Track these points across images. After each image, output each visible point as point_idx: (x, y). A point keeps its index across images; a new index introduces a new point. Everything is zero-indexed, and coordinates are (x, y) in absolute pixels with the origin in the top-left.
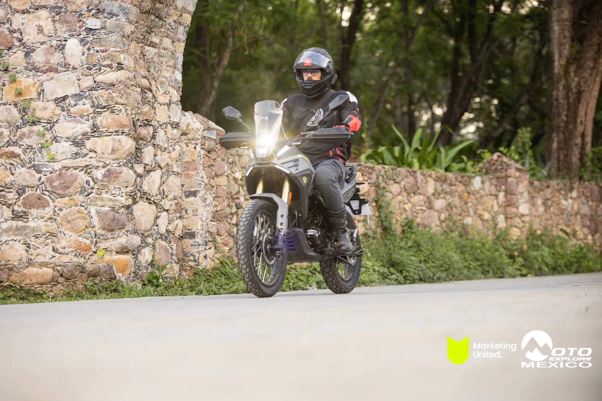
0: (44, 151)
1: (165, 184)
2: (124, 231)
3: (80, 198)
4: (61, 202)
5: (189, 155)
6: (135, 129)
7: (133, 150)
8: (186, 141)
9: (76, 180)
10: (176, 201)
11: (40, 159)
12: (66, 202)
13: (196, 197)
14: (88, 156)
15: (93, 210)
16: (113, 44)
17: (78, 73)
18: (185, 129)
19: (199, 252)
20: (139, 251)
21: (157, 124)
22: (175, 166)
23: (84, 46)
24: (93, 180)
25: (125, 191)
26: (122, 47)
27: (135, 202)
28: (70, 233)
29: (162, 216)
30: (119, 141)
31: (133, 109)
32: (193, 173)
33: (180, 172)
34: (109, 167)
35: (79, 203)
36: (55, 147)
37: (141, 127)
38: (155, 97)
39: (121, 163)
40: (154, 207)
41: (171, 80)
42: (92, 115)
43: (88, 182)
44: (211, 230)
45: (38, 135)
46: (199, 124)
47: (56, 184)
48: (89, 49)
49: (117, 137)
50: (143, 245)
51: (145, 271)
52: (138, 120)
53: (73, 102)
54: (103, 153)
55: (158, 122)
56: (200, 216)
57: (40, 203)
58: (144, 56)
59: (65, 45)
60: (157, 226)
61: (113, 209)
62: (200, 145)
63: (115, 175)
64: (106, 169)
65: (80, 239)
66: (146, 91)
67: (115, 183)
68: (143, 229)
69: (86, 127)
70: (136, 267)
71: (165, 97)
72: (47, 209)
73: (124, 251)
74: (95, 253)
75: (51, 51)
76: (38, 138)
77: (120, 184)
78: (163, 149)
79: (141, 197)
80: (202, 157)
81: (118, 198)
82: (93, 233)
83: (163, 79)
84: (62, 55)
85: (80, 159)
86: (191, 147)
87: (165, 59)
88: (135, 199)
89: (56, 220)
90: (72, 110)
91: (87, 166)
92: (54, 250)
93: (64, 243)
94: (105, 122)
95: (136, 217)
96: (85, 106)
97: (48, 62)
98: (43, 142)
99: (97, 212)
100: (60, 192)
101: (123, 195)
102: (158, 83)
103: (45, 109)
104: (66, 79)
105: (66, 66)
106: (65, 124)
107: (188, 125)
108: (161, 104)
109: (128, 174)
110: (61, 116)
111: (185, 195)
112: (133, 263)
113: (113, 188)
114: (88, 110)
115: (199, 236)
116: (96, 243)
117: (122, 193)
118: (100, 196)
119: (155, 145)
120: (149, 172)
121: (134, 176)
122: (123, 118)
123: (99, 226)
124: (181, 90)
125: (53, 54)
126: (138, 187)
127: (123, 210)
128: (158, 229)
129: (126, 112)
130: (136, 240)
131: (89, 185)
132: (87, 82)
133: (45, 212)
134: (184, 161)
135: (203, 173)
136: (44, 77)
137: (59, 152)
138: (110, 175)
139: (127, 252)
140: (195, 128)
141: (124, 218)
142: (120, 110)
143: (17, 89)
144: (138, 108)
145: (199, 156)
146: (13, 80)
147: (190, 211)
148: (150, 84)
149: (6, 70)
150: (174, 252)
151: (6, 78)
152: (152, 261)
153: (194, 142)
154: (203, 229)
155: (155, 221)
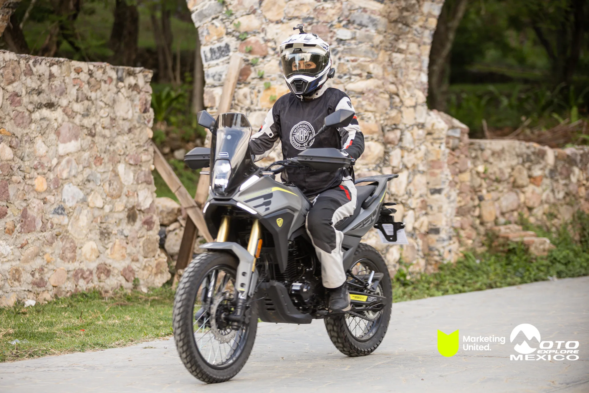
1: (412, 184)
5: (434, 153)
6: (384, 133)
7: (381, 154)
8: (432, 140)
10: (422, 199)
13: (440, 194)
16: (363, 54)
18: (430, 129)
19: (444, 247)
20: (388, 251)
21: (404, 127)
22: (421, 166)
26: (371, 57)
29: (409, 214)
30: (369, 147)
31: (381, 115)
32: (438, 171)
33: (425, 170)
37: (389, 132)
38: (402, 101)
39: (371, 168)
40: (401, 206)
41: (417, 83)
44: (455, 225)
46: (443, 123)
48: (339, 59)
51: (393, 269)
52: (386, 125)
56: (445, 213)
58: (392, 62)
62: (444, 144)
66: (394, 96)
71: (411, 100)
78: (409, 150)
79: (389, 199)
80: (447, 155)
83: (411, 83)
86: (436, 146)
87: (411, 64)
102: (405, 87)
107: (433, 125)
108: (407, 107)
111: (431, 193)
115: (444, 232)
119: (402, 147)
124: (426, 91)
129: (375, 119)
134: (430, 159)
135: (447, 171)
140: (440, 128)
142: (369, 118)
143: (271, 96)
144: (387, 114)
145: (444, 155)
146: (268, 87)
147: (435, 208)
148: (398, 89)
149: (261, 78)
150: (420, 248)
151: (261, 85)
152: (400, 259)
153: (438, 141)
154: (447, 225)
155: (402, 220)
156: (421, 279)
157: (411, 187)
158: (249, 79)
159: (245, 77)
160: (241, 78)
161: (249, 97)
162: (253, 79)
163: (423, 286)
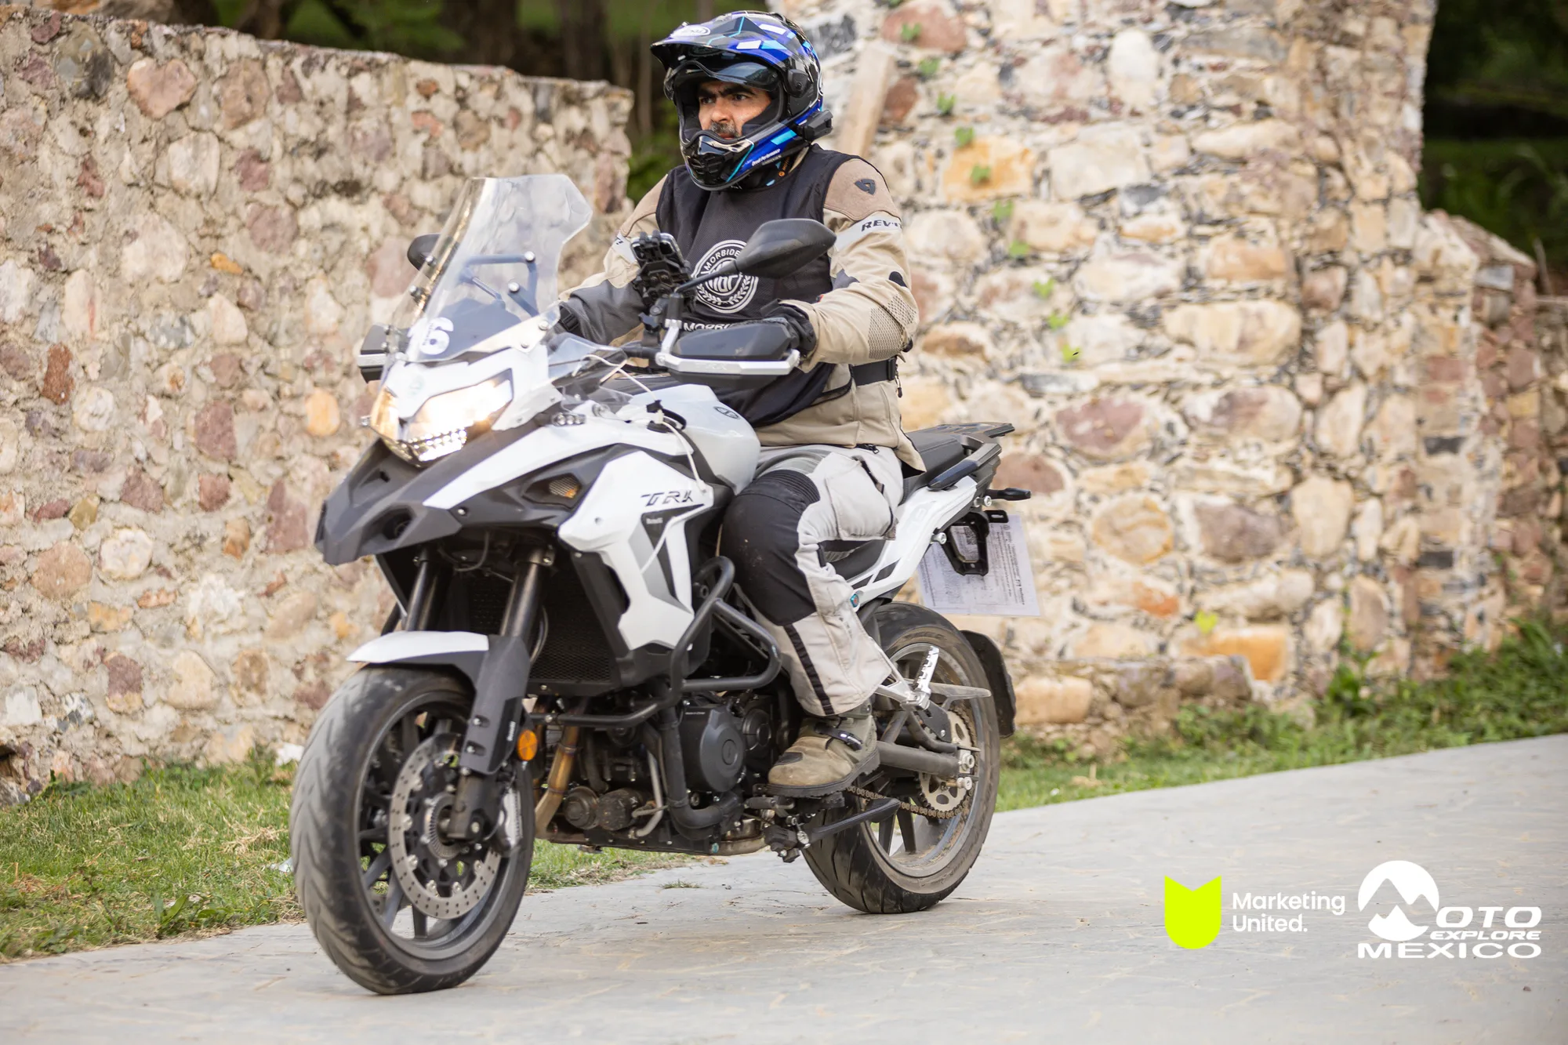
0: (1050, 339)
1: (1375, 423)
2: (1270, 562)
3: (1149, 469)
4: (1096, 477)
5: (1439, 336)
6: (1301, 279)
7: (1294, 337)
8: (1432, 299)
9: (1136, 419)
10: (1403, 466)
11: (1040, 360)
12: (1111, 478)
13: (1456, 454)
14: (1172, 356)
15: (1184, 503)
16: (1245, 49)
17: (1147, 125)
18: (1428, 265)
19: (1463, 607)
20: (1308, 614)
21: (1356, 260)
22: (1400, 371)
23: (1163, 51)
24: (1186, 420)
25: (1273, 452)
26: (1269, 56)
27: (1298, 478)
28: (1122, 565)
29: (1365, 511)
30: (1259, 316)
31: (1294, 225)
32: (1450, 388)
33: (1413, 384)
34: (1230, 387)
35: (1146, 483)
36: (1079, 329)
37: (1315, 273)
38: (1351, 186)
39: (1264, 377)
40: (1345, 488)
41: (1393, 134)
42: (1184, 244)
43: (1170, 428)
44: (1496, 543)
45: (1035, 294)
46: (1466, 249)
47: (1083, 428)
48: (1176, 62)
49: (1253, 306)
50: (1318, 596)
51: (1323, 668)
52: (1308, 253)
53: (1130, 207)
56: (1467, 507)
57: (1040, 479)
58: (1324, 74)
59: (1110, 49)
60: (1353, 539)
61: (1240, 502)
62: (1468, 309)
63: (1246, 409)
64: (1222, 392)
65: (1150, 582)
66: (1329, 170)
67: (1246, 432)
68: (1318, 553)
69: (1167, 275)
70: (1302, 658)
71: (1376, 182)
72: (1056, 496)
73: (1269, 615)
74: (1191, 618)
75: (1071, 64)
76: (1034, 301)
77: (1259, 434)
78: (1370, 326)
79: (1314, 466)
80: (1474, 342)
81: (1255, 472)
82: (1183, 565)
83: (1375, 134)
84: (1101, 76)
85: (1151, 362)
86: (1445, 314)
87: (1377, 77)
88: (1299, 472)
89: (1081, 526)
90: (1129, 227)
91: (1169, 382)
92: (1076, 607)
93: (1103, 591)
94: (1218, 262)
95: (1300, 521)
96: (1166, 217)
97: (1060, 95)
98: (1047, 311)
99: (1199, 511)
100: (1095, 451)
101: (1267, 463)
102: (1361, 145)
103: (1053, 222)
104: (1111, 141)
105: (1114, 106)
106: (1110, 266)
107: (1437, 254)
108: (1366, 204)
109: (1281, 405)
110: (1099, 243)
111: (1428, 449)
112: (1292, 648)
113: (1240, 444)
114: (1172, 231)
115: (1463, 562)
116: (1193, 591)
117: (1266, 458)
118: (1204, 465)
119: (1350, 317)
120: (1331, 393)
121: (1297, 409)
122: (1270, 251)
123: (1201, 547)
124: (1418, 156)
125: (1075, 73)
126: (1306, 438)
127: (1267, 505)
128: (1356, 548)
129: (1277, 235)
130: (1301, 583)
131: (1174, 434)
132: (1172, 152)
133: (1054, 504)
134: (1426, 353)
135: (1475, 388)
136: (1048, 135)
137: (1093, 342)
138: (1233, 409)
139: (1277, 619)
140: (1455, 264)
142: (1262, 233)
143: (976, 168)
144: (1310, 220)
145: (1466, 340)
146: (966, 143)
147: (1440, 494)
148: (1340, 150)
149: (947, 115)
150: (1398, 607)
151: (946, 135)
152: (1343, 637)
153: (1451, 302)
154: (1473, 543)
155: (1349, 527)
156: (1400, 696)
157: (1373, 432)
158: (911, 119)
159: (899, 113)
160: (887, 114)
161: (909, 170)
162: (923, 117)
163: (1408, 718)
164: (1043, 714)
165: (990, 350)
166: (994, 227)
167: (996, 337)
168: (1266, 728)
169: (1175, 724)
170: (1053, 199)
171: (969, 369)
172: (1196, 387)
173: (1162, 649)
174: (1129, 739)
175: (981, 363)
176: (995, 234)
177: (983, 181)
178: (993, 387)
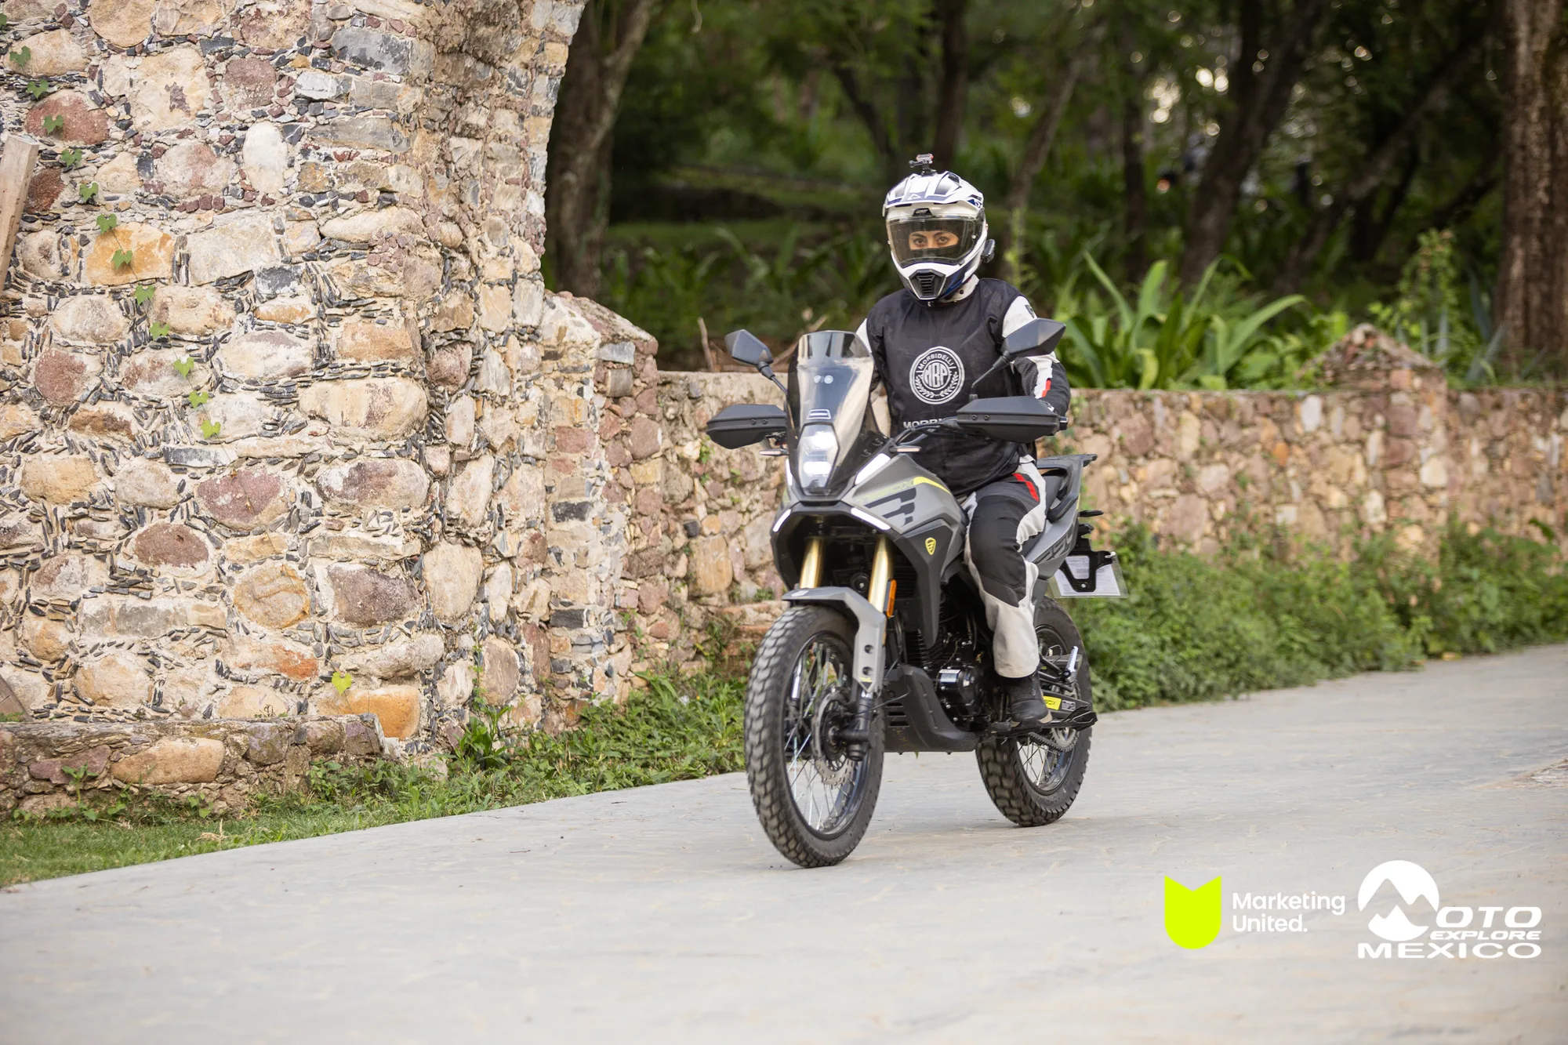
0: (192, 416)
1: (504, 491)
2: (401, 624)
3: (286, 538)
4: (236, 548)
5: (565, 409)
6: (427, 356)
7: (422, 411)
8: (557, 374)
9: (274, 491)
10: (533, 531)
11: (182, 436)
12: (250, 548)
13: (583, 519)
14: (306, 431)
15: (320, 569)
16: (369, 139)
17: (279, 212)
18: (554, 342)
19: (592, 663)
20: (440, 673)
21: (482, 338)
22: (529, 441)
23: (293, 142)
24: (320, 492)
25: (403, 520)
26: (392, 147)
27: (428, 546)
28: (262, 629)
29: (496, 575)
30: (387, 392)
31: (420, 307)
32: (576, 457)
33: (541, 453)
34: (360, 459)
35: (285, 551)
36: (218, 404)
37: (441, 351)
38: (476, 269)
39: (393, 450)
40: (476, 553)
41: (517, 219)
42: (315, 324)
43: (306, 498)
44: (622, 602)
45: (176, 373)
46: (589, 327)
47: (223, 500)
48: (305, 152)
49: (380, 383)
50: (449, 656)
51: (456, 723)
52: (434, 332)
53: (265, 291)
54: (345, 424)
55: (485, 331)
56: (594, 569)
57: (184, 550)
58: (447, 163)
59: (243, 140)
60: (484, 601)
61: (372, 568)
62: (592, 383)
63: (375, 480)
64: (353, 464)
65: (289, 645)
66: (454, 254)
67: (376, 501)
68: (448, 614)
69: (300, 354)
70: (434, 715)
71: (502, 265)
72: (200, 565)
73: (401, 674)
74: (328, 680)
75: (206, 155)
76: (175, 380)
77: (389, 504)
78: (498, 400)
79: (444, 533)
80: (598, 414)
81: (386, 539)
82: (320, 629)
83: (498, 219)
84: (235, 166)
85: (286, 437)
86: (571, 388)
87: (500, 166)
88: (429, 538)
89: (224, 593)
90: (264, 309)
91: (303, 455)
92: (219, 671)
93: (245, 655)
94: (348, 341)
95: (431, 585)
96: (298, 300)
97: (198, 183)
98: (188, 390)
99: (332, 576)
100: (235, 522)
101: (397, 531)
102: (485, 230)
103: (193, 305)
104: (246, 228)
105: (247, 194)
106: (245, 345)
107: (562, 332)
108: (491, 285)
109: (410, 476)
110: (236, 324)
111: (556, 515)
112: (424, 705)
113: (371, 513)
114: (304, 311)
115: (592, 621)
116: (330, 654)
117: (396, 526)
118: (338, 534)
119: (477, 392)
120: (462, 464)
121: (426, 479)
122: (398, 332)
123: (336, 612)
124: (542, 240)
125: (210, 163)
126: (435, 506)
127: (397, 570)
128: (488, 610)
129: (403, 315)
130: (433, 644)
131: (309, 505)
132: (303, 238)
133: (197, 573)
134: (553, 425)
135: (600, 457)
136: (188, 222)
137: (232, 418)
138: (361, 478)
139: (409, 678)
140: (579, 341)
141: (400, 591)
142: (388, 313)
143: (118, 254)
144: (435, 301)
145: (591, 412)
146: (109, 231)
147: (568, 557)
148: (465, 236)
149: (90, 203)
150: (529, 666)
151: (89, 223)
152: (473, 694)
153: (576, 376)
154: (601, 603)
155: (480, 589)
156: (533, 747)
157: (503, 499)
158: (55, 207)
159: (44, 201)
160: (32, 203)
161: (55, 255)
162: (68, 205)
163: (538, 769)
164: (176, 774)
165: (135, 427)
166: (137, 311)
167: (141, 415)
168: (395, 781)
169: (306, 779)
170: (191, 283)
171: (115, 445)
172: (330, 460)
173: (302, 708)
174: (261, 795)
175: (126, 439)
176: (138, 317)
177: (126, 266)
178: (138, 462)
